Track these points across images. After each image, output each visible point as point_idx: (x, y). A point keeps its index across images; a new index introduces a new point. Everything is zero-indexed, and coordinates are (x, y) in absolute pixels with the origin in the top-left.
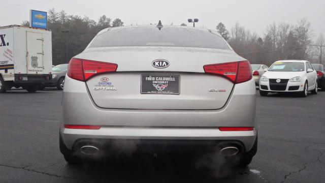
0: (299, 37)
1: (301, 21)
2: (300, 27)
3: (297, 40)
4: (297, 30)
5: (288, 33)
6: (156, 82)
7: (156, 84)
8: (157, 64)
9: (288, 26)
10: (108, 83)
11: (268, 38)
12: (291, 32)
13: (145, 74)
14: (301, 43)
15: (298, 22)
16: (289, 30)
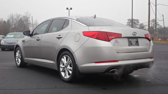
0: (25, 21)
1: (26, 13)
2: (25, 16)
3: (24, 22)
4: (24, 17)
5: (19, 18)
6: (132, 41)
7: (132, 42)
8: (134, 34)
9: (20, 15)
10: (118, 42)
11: (9, 21)
12: (20, 18)
13: (129, 38)
14: (26, 24)
15: (25, 13)
16: (20, 17)
